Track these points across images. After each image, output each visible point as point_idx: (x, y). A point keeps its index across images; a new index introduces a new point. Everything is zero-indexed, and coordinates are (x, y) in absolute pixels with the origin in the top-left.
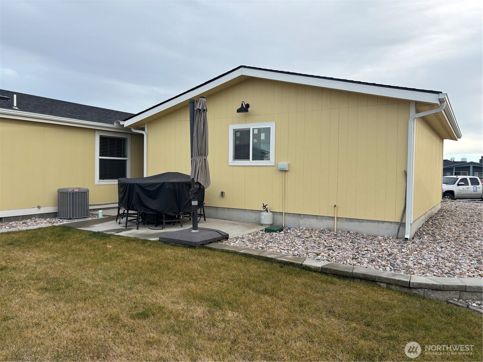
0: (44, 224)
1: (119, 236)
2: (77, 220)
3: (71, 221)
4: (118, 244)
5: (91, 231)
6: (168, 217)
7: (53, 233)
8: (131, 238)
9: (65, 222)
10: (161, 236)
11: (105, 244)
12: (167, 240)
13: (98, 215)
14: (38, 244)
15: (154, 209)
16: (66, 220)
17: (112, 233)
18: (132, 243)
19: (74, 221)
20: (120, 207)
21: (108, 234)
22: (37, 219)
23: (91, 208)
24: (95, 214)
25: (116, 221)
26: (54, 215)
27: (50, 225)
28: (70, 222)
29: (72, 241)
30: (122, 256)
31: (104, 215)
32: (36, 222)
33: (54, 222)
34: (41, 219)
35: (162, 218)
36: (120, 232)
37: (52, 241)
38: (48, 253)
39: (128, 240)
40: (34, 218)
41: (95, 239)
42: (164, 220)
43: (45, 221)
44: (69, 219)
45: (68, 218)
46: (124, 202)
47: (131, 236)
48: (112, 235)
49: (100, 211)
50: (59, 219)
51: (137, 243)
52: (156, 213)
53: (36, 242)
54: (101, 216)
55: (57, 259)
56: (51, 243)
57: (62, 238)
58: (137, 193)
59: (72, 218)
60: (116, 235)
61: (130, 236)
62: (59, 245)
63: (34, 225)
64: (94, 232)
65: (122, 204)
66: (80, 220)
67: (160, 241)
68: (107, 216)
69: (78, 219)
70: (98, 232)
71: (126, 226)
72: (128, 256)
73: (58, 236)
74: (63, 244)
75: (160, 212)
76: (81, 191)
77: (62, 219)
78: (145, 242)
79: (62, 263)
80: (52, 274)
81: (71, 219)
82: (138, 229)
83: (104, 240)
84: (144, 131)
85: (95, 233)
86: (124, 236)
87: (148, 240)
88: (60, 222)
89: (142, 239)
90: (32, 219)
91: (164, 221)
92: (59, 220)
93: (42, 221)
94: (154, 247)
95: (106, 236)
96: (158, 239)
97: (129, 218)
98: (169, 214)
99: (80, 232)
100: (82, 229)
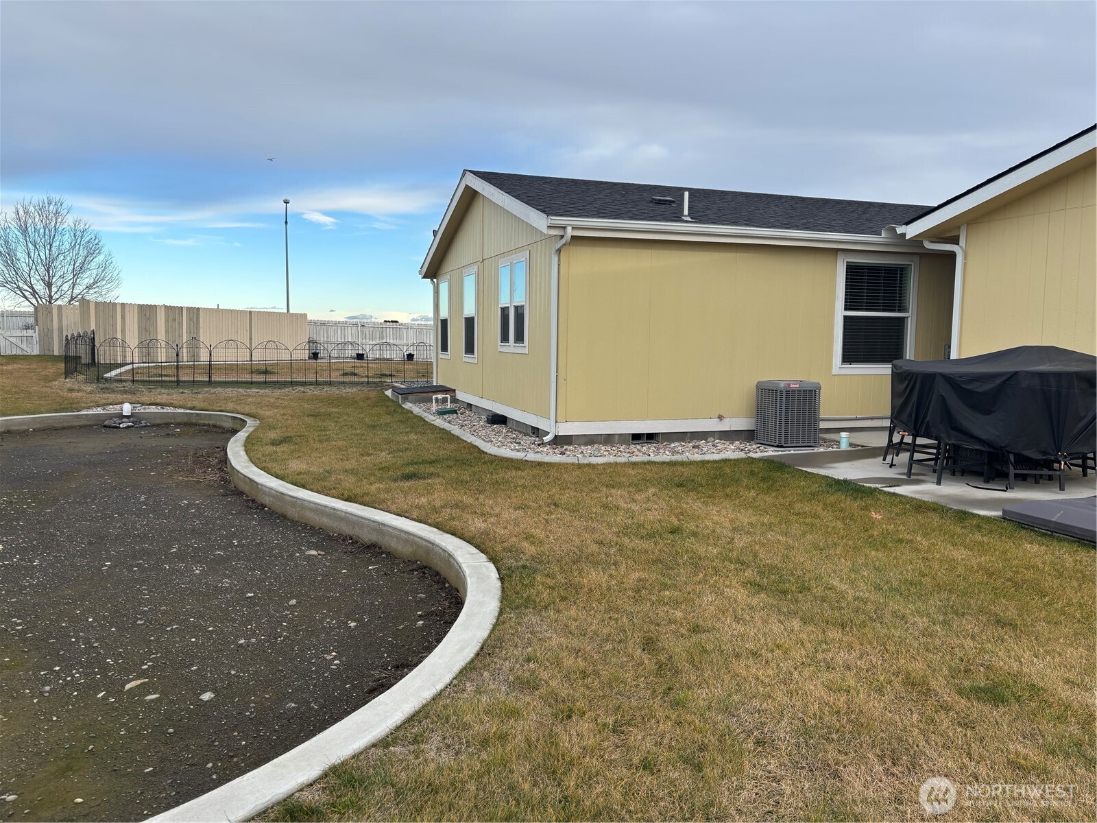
0: (731, 451)
1: (894, 494)
2: (794, 451)
3: (782, 451)
4: (896, 514)
5: (829, 477)
6: (1022, 461)
7: (752, 473)
8: (924, 502)
9: (771, 452)
10: (1008, 508)
11: (866, 508)
12: (1025, 521)
13: (839, 442)
14: (728, 490)
15: (984, 437)
16: (773, 449)
17: (877, 485)
18: (930, 514)
19: (788, 452)
20: (894, 427)
21: (869, 487)
22: (717, 441)
23: (823, 425)
24: (831, 441)
25: (884, 460)
26: (748, 436)
27: (742, 455)
28: (780, 453)
29: (792, 494)
30: (912, 541)
31: (851, 445)
32: (717, 446)
33: (749, 451)
34: (722, 441)
35: (1007, 462)
36: (895, 486)
37: (753, 488)
38: (750, 511)
39: (919, 506)
40: (713, 439)
41: (840, 496)
42: (1011, 467)
43: (732, 447)
44: (778, 446)
45: (775, 444)
46: (905, 416)
47: (925, 498)
48: (878, 490)
49: (844, 434)
50: (759, 445)
51: (942, 518)
52: (991, 450)
53: (724, 486)
54: (844, 446)
55: (770, 526)
56: (753, 493)
57: (772, 486)
58: (942, 396)
59: (784, 445)
60: (889, 493)
61: (923, 499)
62: (769, 499)
63: (713, 453)
64: (835, 479)
65: (901, 421)
66: (801, 450)
67: (1003, 518)
68: (859, 446)
69: (796, 448)
70: (845, 481)
71: (909, 474)
72: (925, 543)
73: (764, 479)
74: (777, 497)
75: (1001, 447)
76: (805, 387)
77: (766, 447)
78: (963, 516)
79: (781, 538)
80: (765, 557)
81: (782, 447)
82: (939, 483)
83: (861, 499)
84: (958, 244)
85: (838, 482)
86: (907, 497)
87: (972, 514)
88: (761, 452)
89: (955, 508)
90: (709, 440)
91: (1012, 471)
92: (759, 447)
93: (725, 446)
94: (991, 531)
95: (864, 492)
96: (1000, 513)
97: (917, 456)
98: (1028, 453)
99: (806, 477)
100: (809, 470)
